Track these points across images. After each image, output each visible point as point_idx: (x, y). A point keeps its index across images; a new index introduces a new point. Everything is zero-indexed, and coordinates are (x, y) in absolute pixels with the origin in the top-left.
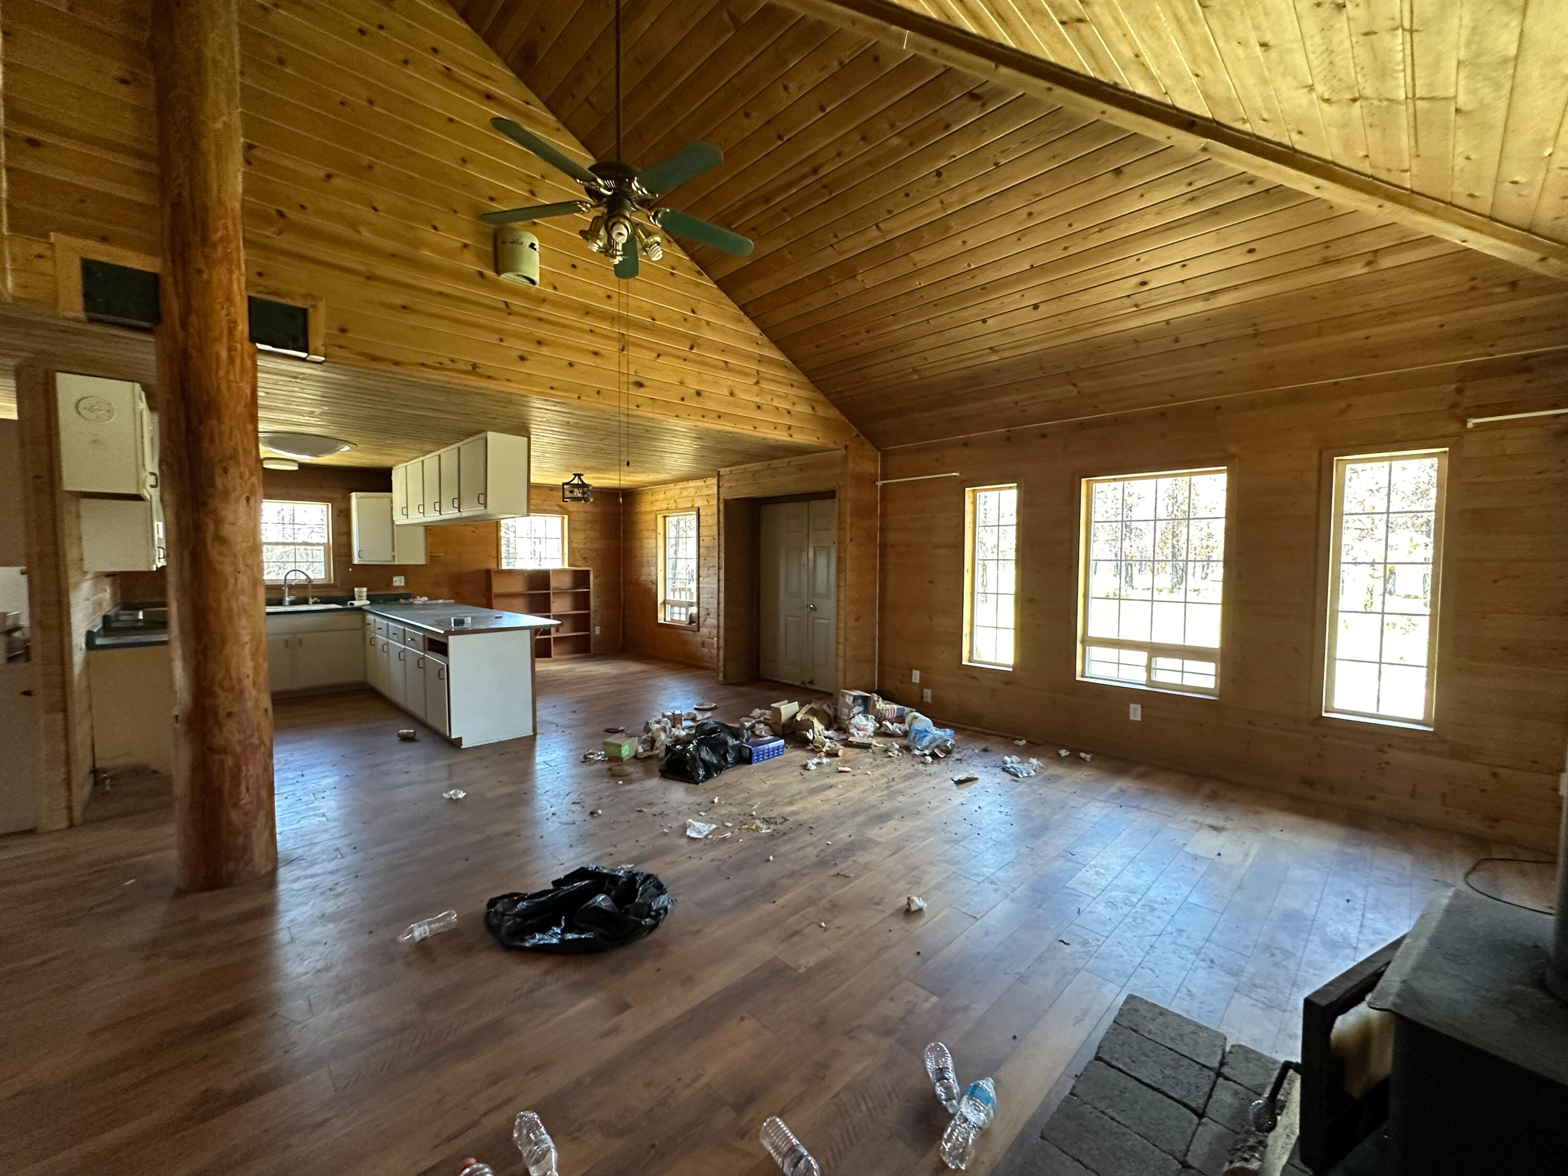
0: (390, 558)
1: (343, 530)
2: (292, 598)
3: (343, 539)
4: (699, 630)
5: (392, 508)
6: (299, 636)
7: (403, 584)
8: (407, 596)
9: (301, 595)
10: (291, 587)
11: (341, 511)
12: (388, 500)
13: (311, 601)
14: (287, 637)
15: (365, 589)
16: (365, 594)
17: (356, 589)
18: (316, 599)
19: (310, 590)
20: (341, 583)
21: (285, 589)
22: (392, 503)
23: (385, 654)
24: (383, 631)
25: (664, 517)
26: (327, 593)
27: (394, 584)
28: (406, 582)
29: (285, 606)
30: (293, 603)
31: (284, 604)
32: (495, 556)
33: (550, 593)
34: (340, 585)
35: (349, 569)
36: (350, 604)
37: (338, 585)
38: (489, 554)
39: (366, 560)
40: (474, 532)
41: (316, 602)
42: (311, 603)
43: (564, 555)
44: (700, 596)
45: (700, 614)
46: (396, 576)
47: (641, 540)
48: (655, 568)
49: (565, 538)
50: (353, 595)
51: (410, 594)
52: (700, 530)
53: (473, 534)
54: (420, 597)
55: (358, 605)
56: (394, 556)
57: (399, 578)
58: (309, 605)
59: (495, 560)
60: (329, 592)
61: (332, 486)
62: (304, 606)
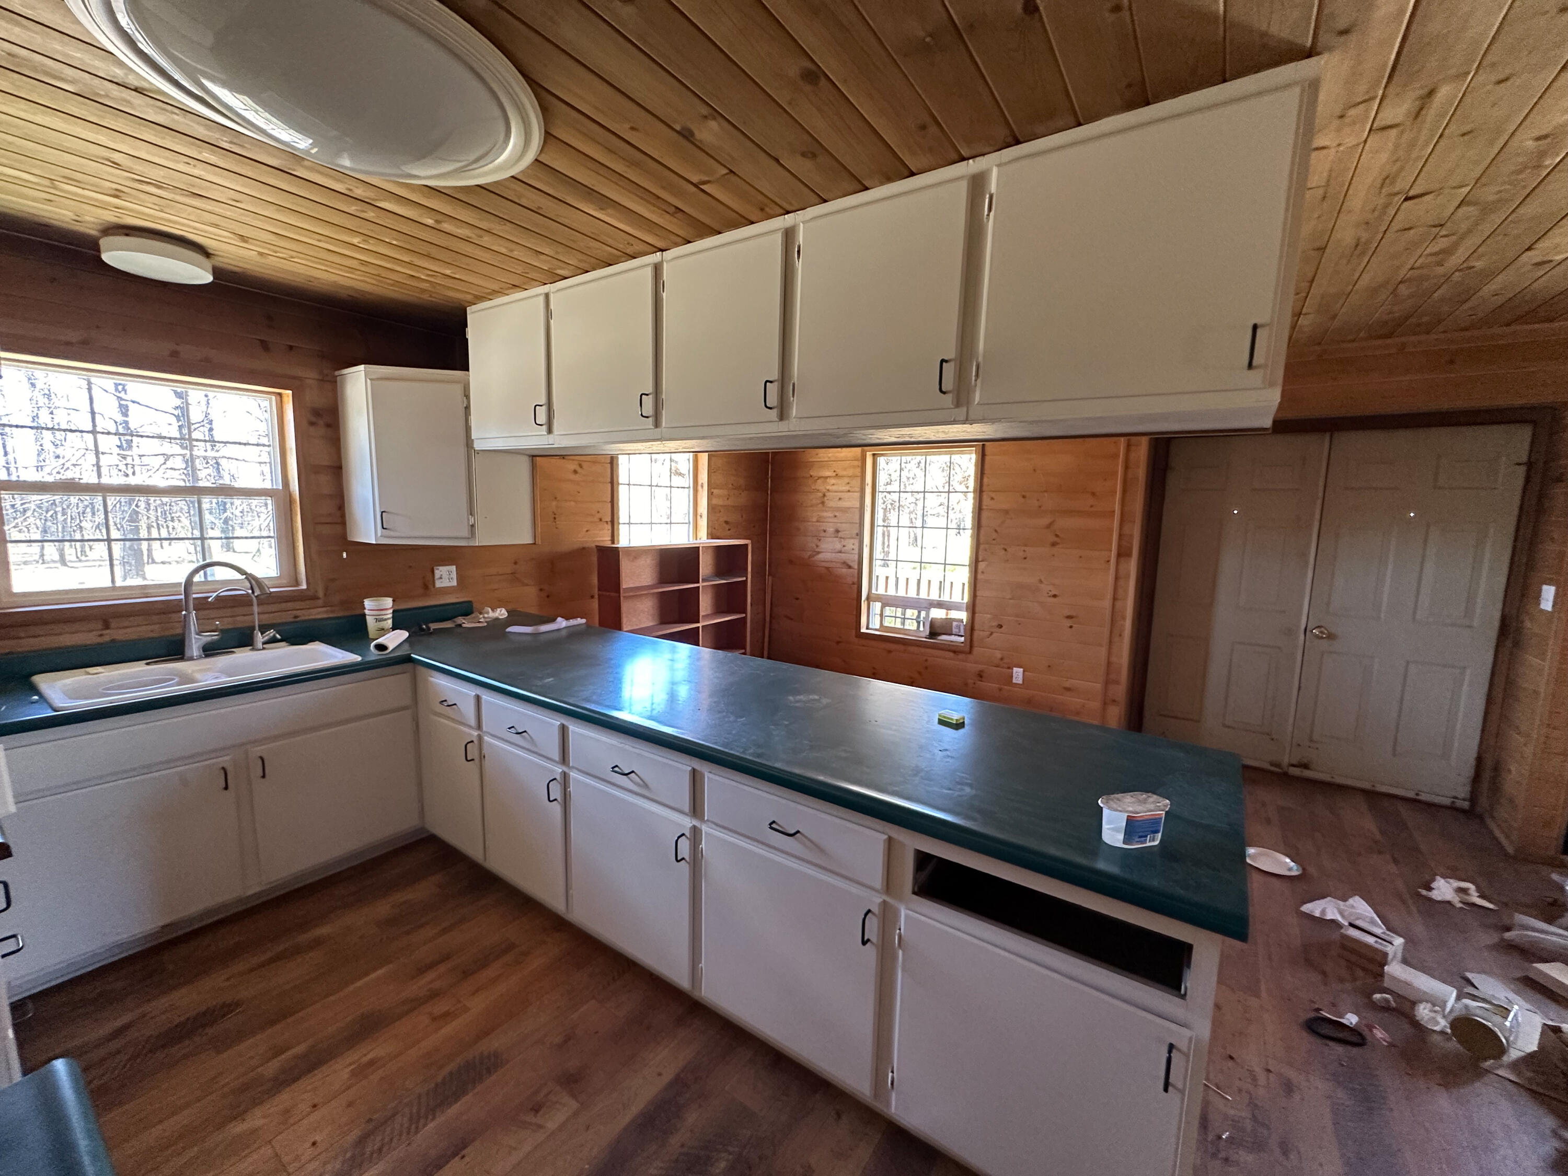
0: (465, 532)
1: (324, 459)
2: (210, 636)
3: (324, 481)
4: (970, 652)
5: (467, 408)
6: (258, 750)
7: (454, 583)
8: (467, 610)
9: (228, 624)
10: (202, 605)
11: (317, 413)
12: (459, 389)
13: (259, 638)
14: (225, 760)
15: (388, 602)
16: (388, 614)
17: (368, 603)
18: (271, 633)
19: (256, 609)
20: (326, 589)
21: (189, 613)
22: (467, 396)
23: (556, 808)
24: (532, 741)
25: (874, 455)
26: (296, 617)
27: (438, 584)
28: (460, 578)
29: (191, 659)
30: (210, 650)
31: (188, 654)
32: (609, 519)
33: (699, 587)
34: (325, 595)
35: (345, 555)
36: (373, 644)
37: (321, 594)
38: (599, 516)
39: (403, 535)
40: (575, 472)
41: (273, 640)
42: (260, 646)
43: (699, 517)
44: (978, 593)
45: (977, 627)
46: (441, 568)
47: (820, 494)
48: (856, 542)
49: (702, 487)
50: (364, 615)
51: (470, 602)
52: (985, 480)
53: (573, 477)
54: (493, 610)
55: (391, 647)
56: (473, 526)
57: (450, 572)
58: (253, 649)
59: (610, 527)
60: (298, 613)
61: (291, 348)
62: (242, 656)
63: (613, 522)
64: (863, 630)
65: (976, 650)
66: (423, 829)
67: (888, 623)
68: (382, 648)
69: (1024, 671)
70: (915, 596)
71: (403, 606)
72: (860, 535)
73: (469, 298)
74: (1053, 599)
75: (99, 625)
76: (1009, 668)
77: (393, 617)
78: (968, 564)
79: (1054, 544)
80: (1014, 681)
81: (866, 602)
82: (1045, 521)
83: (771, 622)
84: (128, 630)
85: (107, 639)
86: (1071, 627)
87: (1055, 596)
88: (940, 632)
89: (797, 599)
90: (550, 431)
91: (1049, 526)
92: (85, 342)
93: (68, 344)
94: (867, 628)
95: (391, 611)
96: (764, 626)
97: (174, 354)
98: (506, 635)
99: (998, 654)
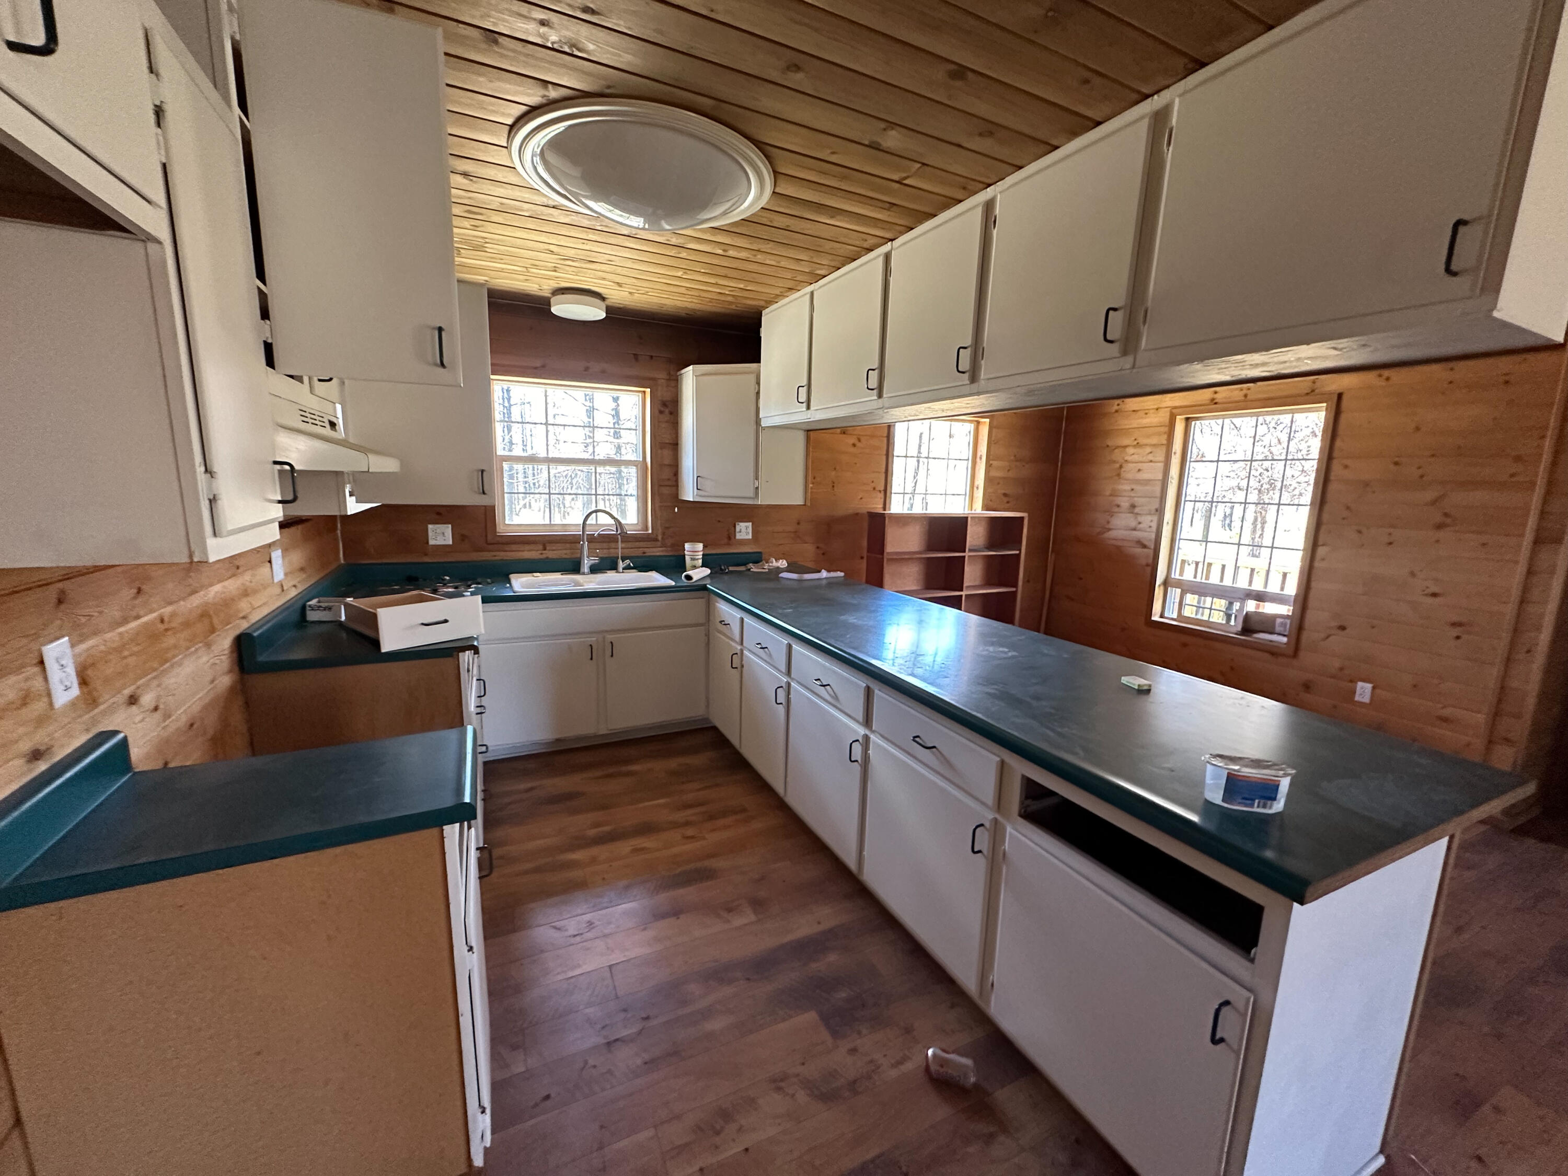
0: (751, 494)
1: (667, 438)
2: (595, 560)
3: (667, 453)
4: (1294, 656)
5: (758, 393)
6: (610, 637)
7: (750, 537)
8: (757, 558)
9: (605, 553)
10: (591, 539)
11: (664, 404)
12: (752, 378)
13: (621, 565)
14: (593, 640)
15: (700, 546)
16: (700, 555)
17: (687, 546)
18: (628, 562)
19: (620, 545)
20: (664, 534)
21: (584, 543)
22: (758, 383)
23: (781, 709)
24: (770, 655)
25: (1187, 419)
26: (644, 553)
27: (738, 536)
28: (755, 532)
29: (584, 574)
30: (594, 570)
31: (582, 570)
32: (882, 488)
33: (964, 557)
34: (662, 538)
35: (676, 510)
36: (683, 575)
37: (660, 538)
38: (873, 485)
39: (709, 494)
40: (854, 445)
41: (628, 568)
42: (621, 570)
43: (975, 489)
44: (1313, 584)
45: (1307, 624)
46: (741, 524)
47: (1118, 465)
48: (1155, 518)
49: (981, 458)
50: (684, 556)
51: (760, 553)
52: (1338, 443)
53: (852, 450)
54: (776, 560)
55: (695, 579)
56: (757, 488)
57: (747, 528)
58: (618, 572)
59: (882, 495)
60: (646, 550)
61: (652, 357)
62: (611, 575)
63: (886, 491)
64: (1156, 618)
65: (1302, 654)
66: (707, 720)
67: (1188, 612)
68: (689, 578)
69: (1374, 688)
70: (1230, 584)
71: (710, 551)
72: (1160, 511)
73: (762, 303)
74: (1430, 600)
75: (541, 547)
76: (1351, 681)
77: (703, 558)
78: (1302, 548)
79: (1439, 527)
80: (1357, 698)
81: (1162, 588)
82: (1429, 495)
83: (1050, 601)
84: (555, 552)
85: (544, 556)
86: (1458, 638)
87: (1434, 595)
88: (1257, 629)
89: (1081, 579)
90: (808, 408)
91: (1434, 502)
92: (543, 366)
93: (536, 368)
94: (1162, 616)
95: (701, 553)
96: (1042, 604)
97: (587, 369)
98: (778, 579)
99: (1337, 664)
